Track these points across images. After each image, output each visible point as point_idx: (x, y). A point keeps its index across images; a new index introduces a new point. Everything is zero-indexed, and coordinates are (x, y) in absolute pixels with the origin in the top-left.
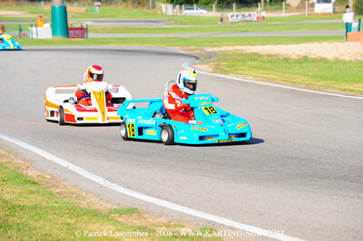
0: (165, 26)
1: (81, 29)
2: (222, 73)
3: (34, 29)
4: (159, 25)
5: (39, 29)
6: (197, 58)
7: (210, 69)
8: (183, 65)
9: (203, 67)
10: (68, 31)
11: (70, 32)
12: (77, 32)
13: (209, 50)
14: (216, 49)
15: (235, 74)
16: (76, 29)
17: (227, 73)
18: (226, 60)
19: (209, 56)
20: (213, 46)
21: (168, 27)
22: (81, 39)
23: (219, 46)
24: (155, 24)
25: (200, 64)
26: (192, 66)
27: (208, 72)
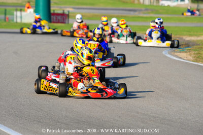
0: (142, 15)
1: (63, 15)
3: (19, 13)
4: (136, 14)
5: (24, 13)
7: (191, 58)
8: (164, 53)
9: (183, 55)
10: (50, 16)
11: (52, 17)
12: (59, 18)
16: (58, 14)
19: (188, 45)
20: (190, 35)
21: (145, 16)
22: (63, 25)
24: (132, 13)
25: (180, 52)
26: (172, 53)
27: (189, 60)
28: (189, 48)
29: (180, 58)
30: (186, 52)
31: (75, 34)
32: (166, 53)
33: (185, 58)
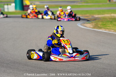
2: (97, 28)
5: (9, 6)
6: (88, 21)
7: (92, 26)
8: (78, 24)
13: (96, 16)
14: (100, 16)
15: (105, 28)
17: (100, 28)
18: (102, 21)
23: (103, 14)
25: (87, 24)
26: (83, 24)
27: (90, 28)
28: (93, 21)
29: (86, 27)
30: (90, 23)
31: (28, 16)
32: (79, 25)
33: (88, 27)
